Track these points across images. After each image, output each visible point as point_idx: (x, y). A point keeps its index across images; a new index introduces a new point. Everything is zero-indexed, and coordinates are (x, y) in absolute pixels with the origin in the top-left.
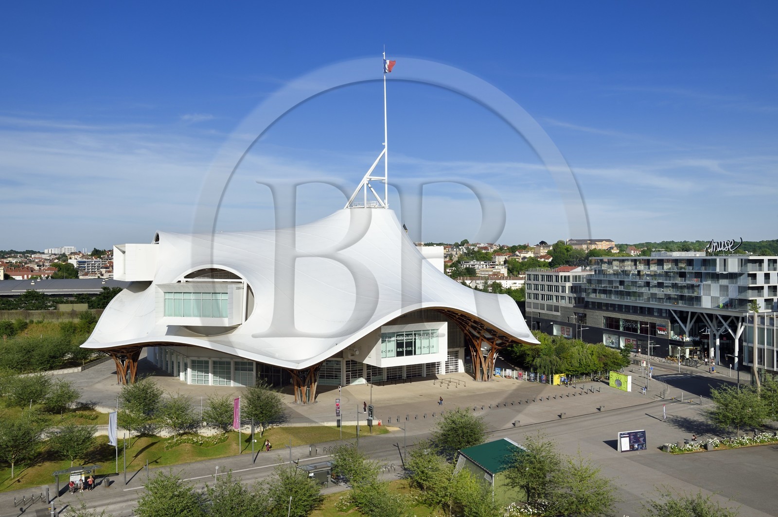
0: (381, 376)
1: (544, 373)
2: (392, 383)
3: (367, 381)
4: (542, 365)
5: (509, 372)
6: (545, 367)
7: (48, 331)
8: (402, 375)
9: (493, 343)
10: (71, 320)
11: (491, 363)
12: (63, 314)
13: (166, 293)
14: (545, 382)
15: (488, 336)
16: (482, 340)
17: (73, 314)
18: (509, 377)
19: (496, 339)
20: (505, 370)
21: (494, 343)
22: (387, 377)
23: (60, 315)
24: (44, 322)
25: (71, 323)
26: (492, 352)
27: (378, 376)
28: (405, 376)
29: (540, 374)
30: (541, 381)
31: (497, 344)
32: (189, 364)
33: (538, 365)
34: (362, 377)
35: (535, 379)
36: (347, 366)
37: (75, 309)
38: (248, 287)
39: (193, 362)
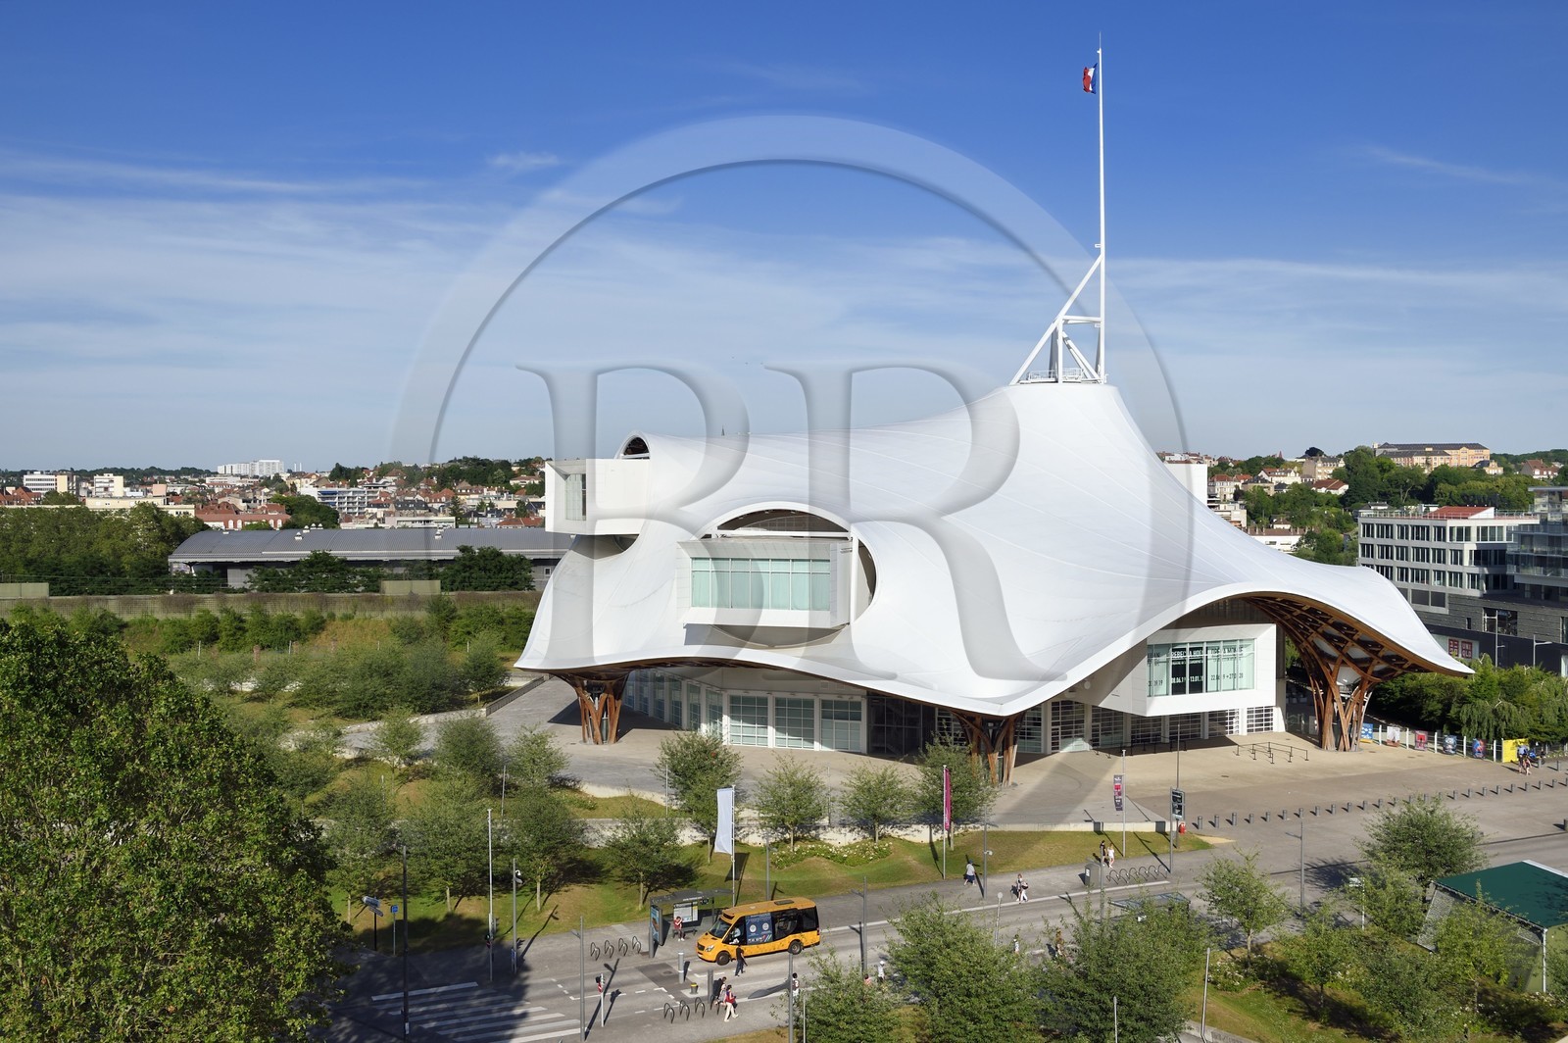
0: (1120, 735)
1: (1478, 736)
2: (1144, 751)
3: (1093, 745)
4: (1475, 718)
5: (1393, 732)
6: (1480, 724)
7: (366, 635)
8: (1159, 735)
9: (1365, 670)
10: (409, 614)
11: (1357, 712)
12: (394, 601)
13: (696, 559)
14: (1481, 755)
15: (1358, 653)
16: (1343, 662)
17: (412, 601)
18: (1394, 743)
19: (1375, 662)
20: (1384, 730)
21: (1370, 671)
22: (1133, 737)
23: (384, 604)
24: (355, 618)
25: (412, 619)
26: (1360, 689)
27: (1114, 736)
28: (1168, 735)
29: (1469, 737)
30: (1471, 750)
31: (1374, 674)
32: (726, 705)
33: (1464, 718)
34: (1082, 736)
35: (1459, 747)
36: (1053, 714)
37: (415, 591)
38: (862, 546)
39: (734, 700)
